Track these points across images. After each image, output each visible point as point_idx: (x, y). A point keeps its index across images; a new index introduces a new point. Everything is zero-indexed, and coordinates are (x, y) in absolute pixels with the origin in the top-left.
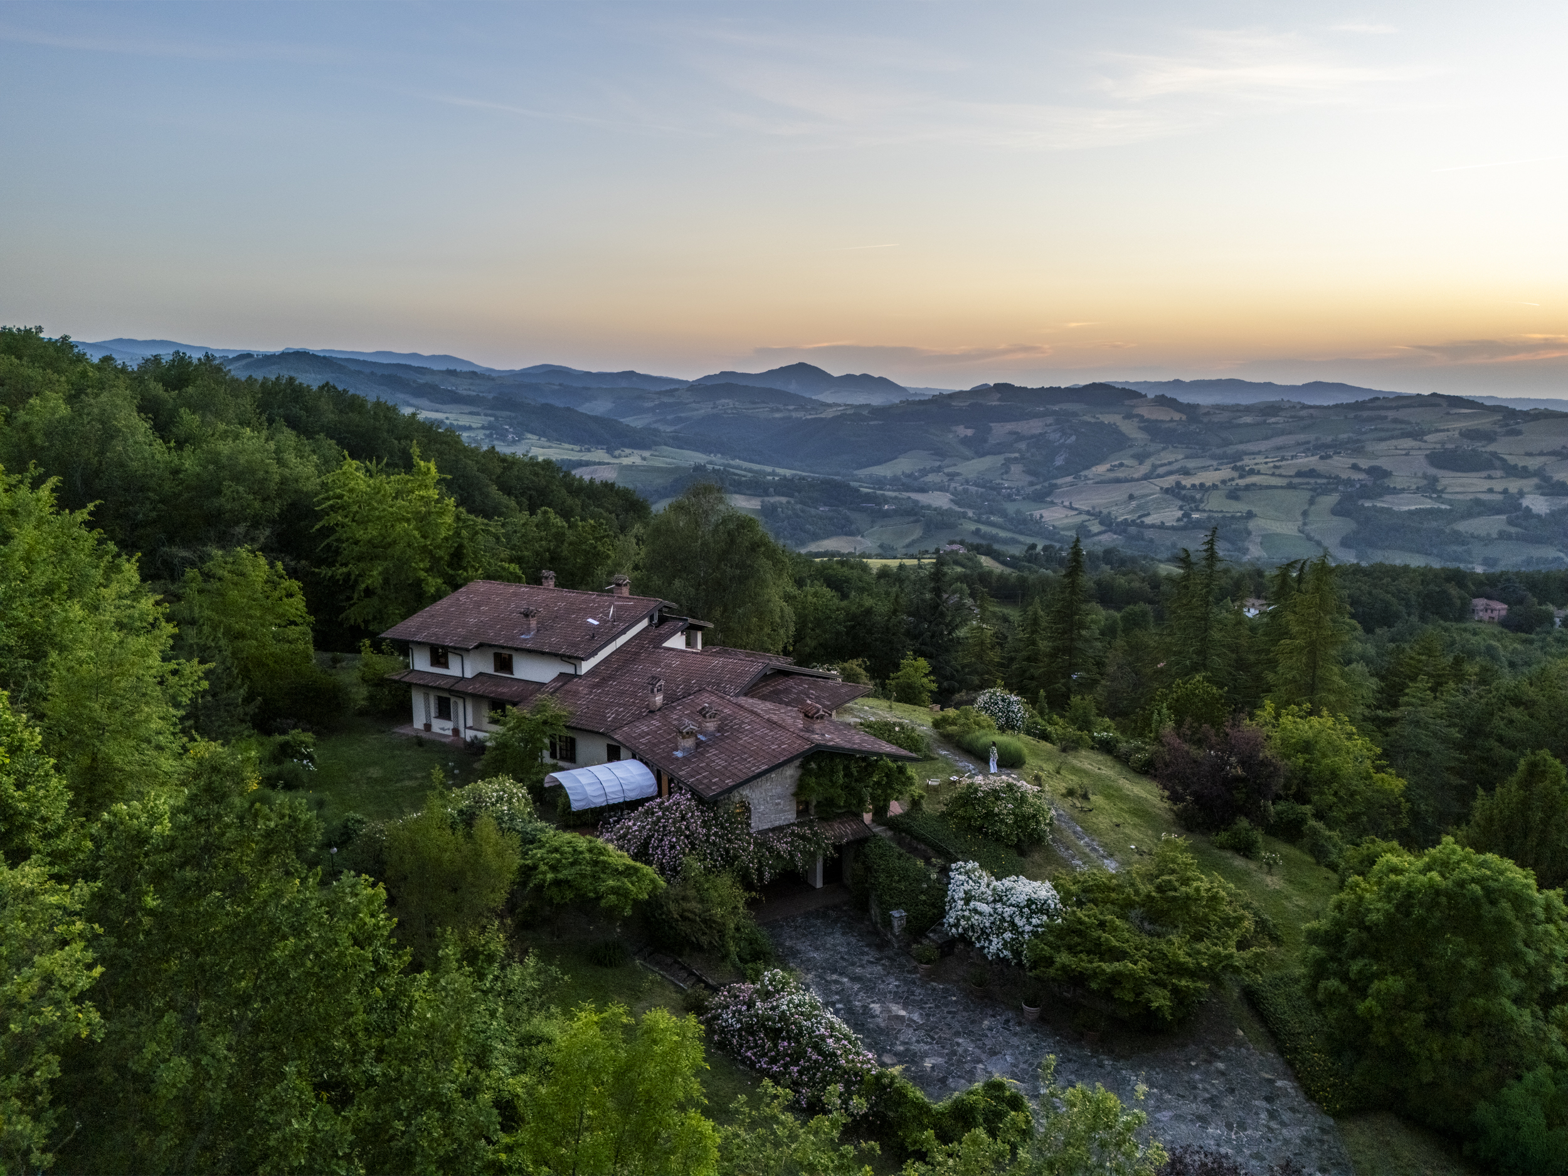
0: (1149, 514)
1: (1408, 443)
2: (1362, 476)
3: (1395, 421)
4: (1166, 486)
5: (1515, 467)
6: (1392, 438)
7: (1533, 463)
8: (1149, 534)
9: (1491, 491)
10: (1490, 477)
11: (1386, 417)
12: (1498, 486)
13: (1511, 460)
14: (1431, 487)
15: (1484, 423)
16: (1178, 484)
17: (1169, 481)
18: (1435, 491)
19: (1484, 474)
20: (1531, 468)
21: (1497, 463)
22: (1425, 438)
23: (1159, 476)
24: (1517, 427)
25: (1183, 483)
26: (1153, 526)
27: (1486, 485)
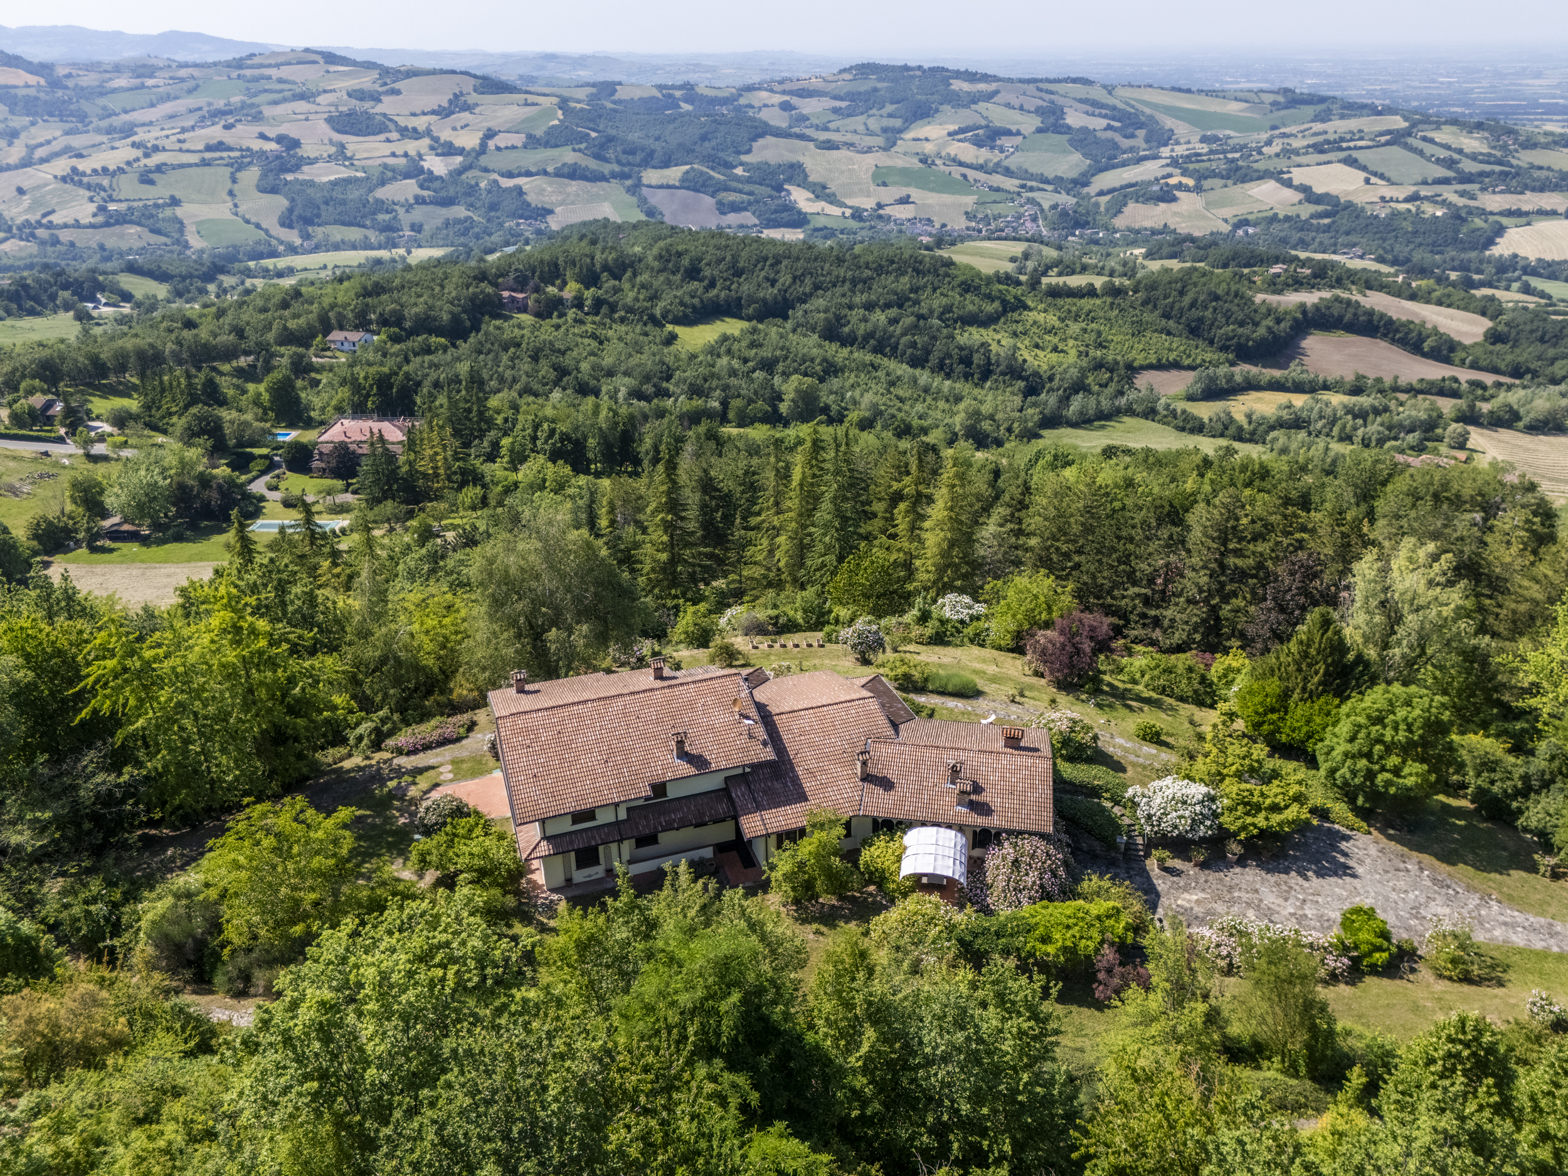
0: (53, 212)
1: (302, 106)
2: (273, 146)
3: (280, 81)
4: (60, 174)
5: (406, 129)
6: (285, 100)
7: (421, 123)
8: (65, 236)
9: (394, 155)
10: (388, 140)
11: (269, 78)
12: (399, 148)
13: (402, 121)
14: (341, 155)
15: (366, 81)
16: (74, 170)
17: (62, 166)
18: (346, 158)
19: (382, 137)
20: (421, 129)
21: (391, 126)
23: (43, 161)
24: (397, 86)
25: (81, 168)
26: (66, 226)
27: (387, 149)
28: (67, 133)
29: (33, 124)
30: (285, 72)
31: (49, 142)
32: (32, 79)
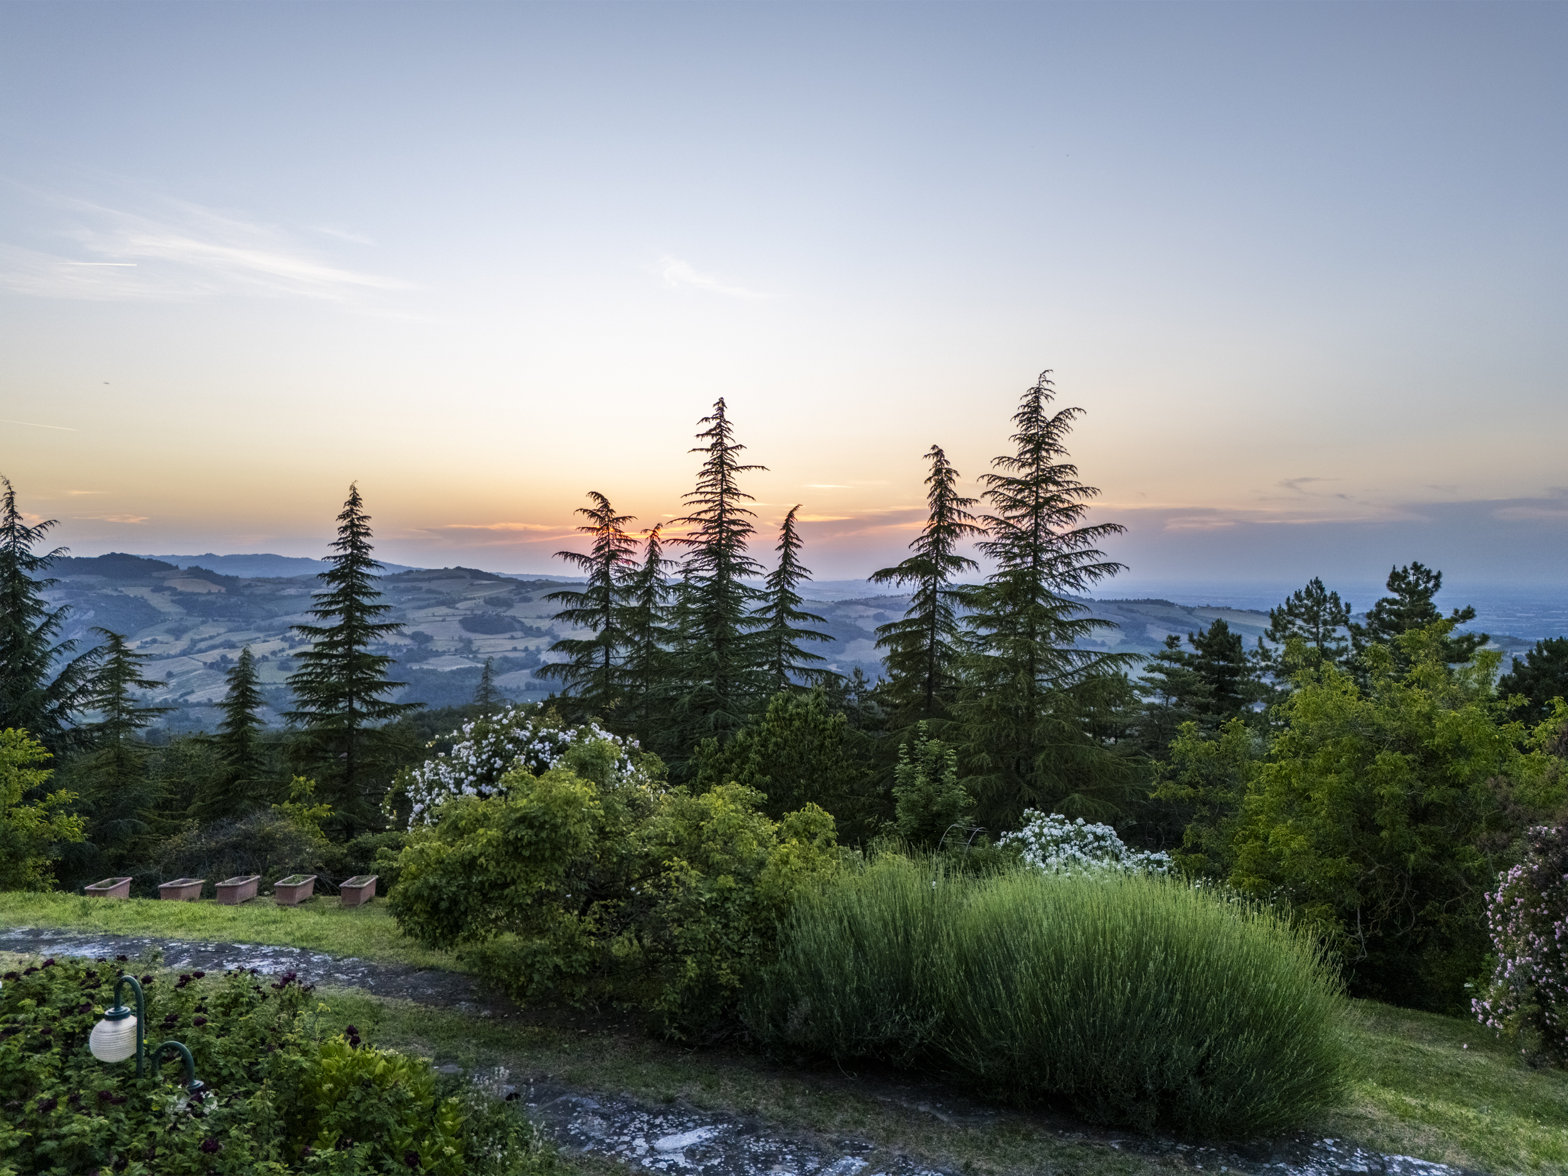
1: (443, 610)
2: (407, 641)
3: (429, 591)
5: (531, 628)
6: (428, 606)
7: (545, 624)
9: (515, 649)
10: (512, 638)
11: (420, 588)
12: (521, 644)
13: (528, 622)
14: (466, 649)
15: (502, 592)
18: (471, 652)
19: (508, 635)
20: (543, 629)
21: (517, 625)
22: (457, 605)
24: (529, 595)
27: (509, 645)
28: (230, 631)
29: (203, 623)
30: (434, 585)
31: (211, 638)
32: (215, 589)
